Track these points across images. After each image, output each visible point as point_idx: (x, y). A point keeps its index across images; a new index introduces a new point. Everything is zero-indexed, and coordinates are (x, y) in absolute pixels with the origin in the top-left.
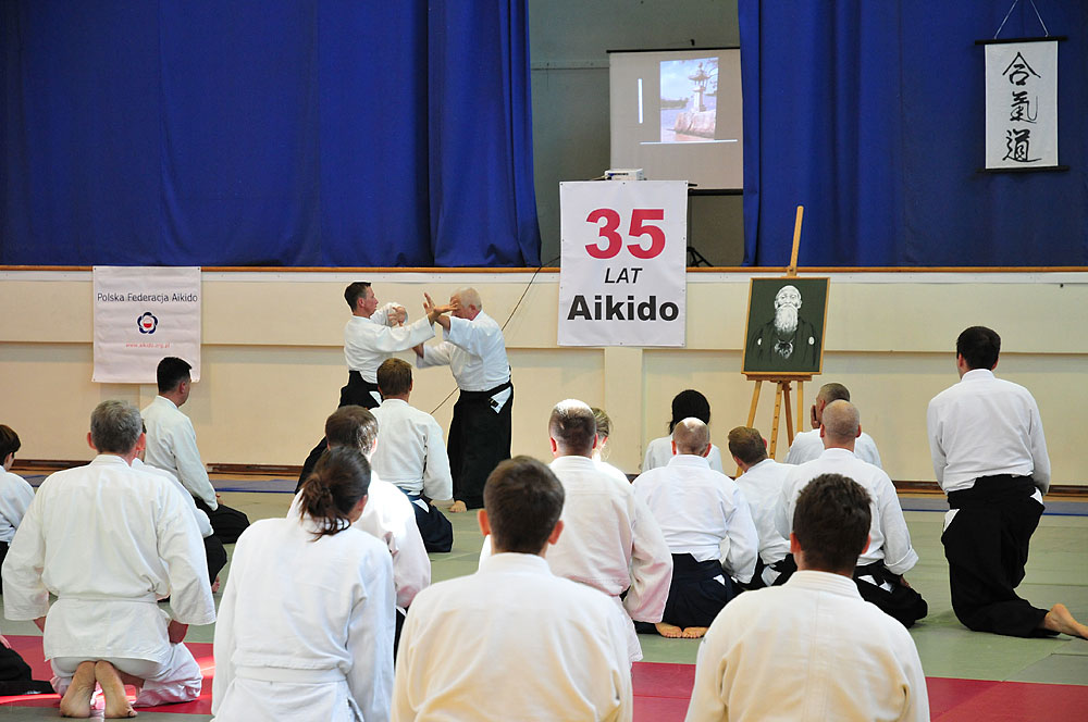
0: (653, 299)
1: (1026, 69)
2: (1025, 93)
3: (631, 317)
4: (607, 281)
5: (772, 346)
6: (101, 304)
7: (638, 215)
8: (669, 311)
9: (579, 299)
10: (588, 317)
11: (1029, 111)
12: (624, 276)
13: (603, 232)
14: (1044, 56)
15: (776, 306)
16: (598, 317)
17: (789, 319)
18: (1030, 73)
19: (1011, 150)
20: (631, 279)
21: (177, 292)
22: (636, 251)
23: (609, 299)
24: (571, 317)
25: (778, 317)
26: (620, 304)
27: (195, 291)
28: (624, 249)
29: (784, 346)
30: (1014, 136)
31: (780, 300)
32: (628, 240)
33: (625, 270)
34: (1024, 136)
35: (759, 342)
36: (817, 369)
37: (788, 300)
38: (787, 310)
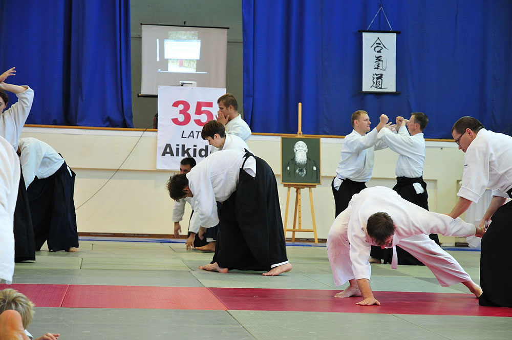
0: (207, 147)
1: (381, 45)
2: (380, 57)
4: (182, 137)
5: (295, 171)
7: (199, 105)
9: (168, 146)
10: (172, 155)
11: (383, 65)
12: (192, 135)
13: (181, 112)
14: (390, 40)
15: (295, 151)
16: (177, 155)
17: (302, 158)
18: (383, 47)
19: (374, 83)
20: (195, 136)
22: (198, 122)
23: (183, 146)
24: (163, 154)
25: (296, 156)
26: (189, 149)
28: (192, 121)
29: (301, 171)
30: (375, 77)
31: (297, 148)
32: (194, 117)
33: (192, 132)
34: (380, 77)
35: (288, 168)
36: (319, 182)
37: (301, 148)
38: (301, 152)
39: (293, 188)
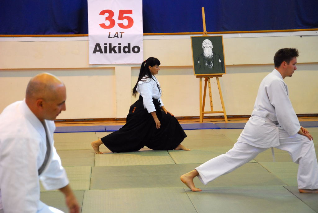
0: (129, 44)
4: (109, 37)
5: (204, 64)
7: (122, 12)
8: (136, 50)
9: (98, 45)
10: (101, 52)
12: (116, 35)
13: (107, 19)
15: (203, 47)
16: (106, 52)
17: (209, 53)
20: (119, 36)
22: (121, 26)
23: (110, 45)
24: (94, 52)
25: (204, 52)
26: (115, 47)
28: (116, 25)
29: (209, 63)
31: (204, 45)
32: (117, 21)
33: (117, 33)
35: (199, 62)
36: (224, 72)
37: (207, 45)
38: (208, 49)
39: (204, 78)
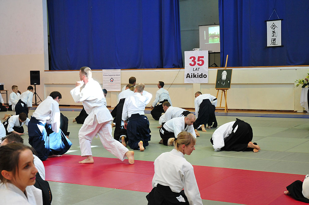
0: (202, 74)
2: (275, 31)
3: (198, 77)
4: (193, 70)
5: (221, 83)
6: (104, 77)
7: (199, 57)
8: (205, 76)
9: (188, 74)
10: (190, 78)
11: (275, 35)
12: (196, 70)
13: (192, 61)
14: (278, 23)
16: (192, 77)
18: (276, 27)
19: (272, 43)
20: (198, 70)
21: (117, 74)
22: (199, 64)
23: (194, 74)
24: (187, 78)
25: (222, 77)
26: (196, 75)
27: (120, 74)
28: (196, 64)
29: (223, 83)
30: (273, 40)
31: (223, 74)
32: (197, 62)
33: (197, 68)
34: (275, 40)
35: (219, 82)
36: (230, 87)
37: (224, 74)
39: (220, 90)
